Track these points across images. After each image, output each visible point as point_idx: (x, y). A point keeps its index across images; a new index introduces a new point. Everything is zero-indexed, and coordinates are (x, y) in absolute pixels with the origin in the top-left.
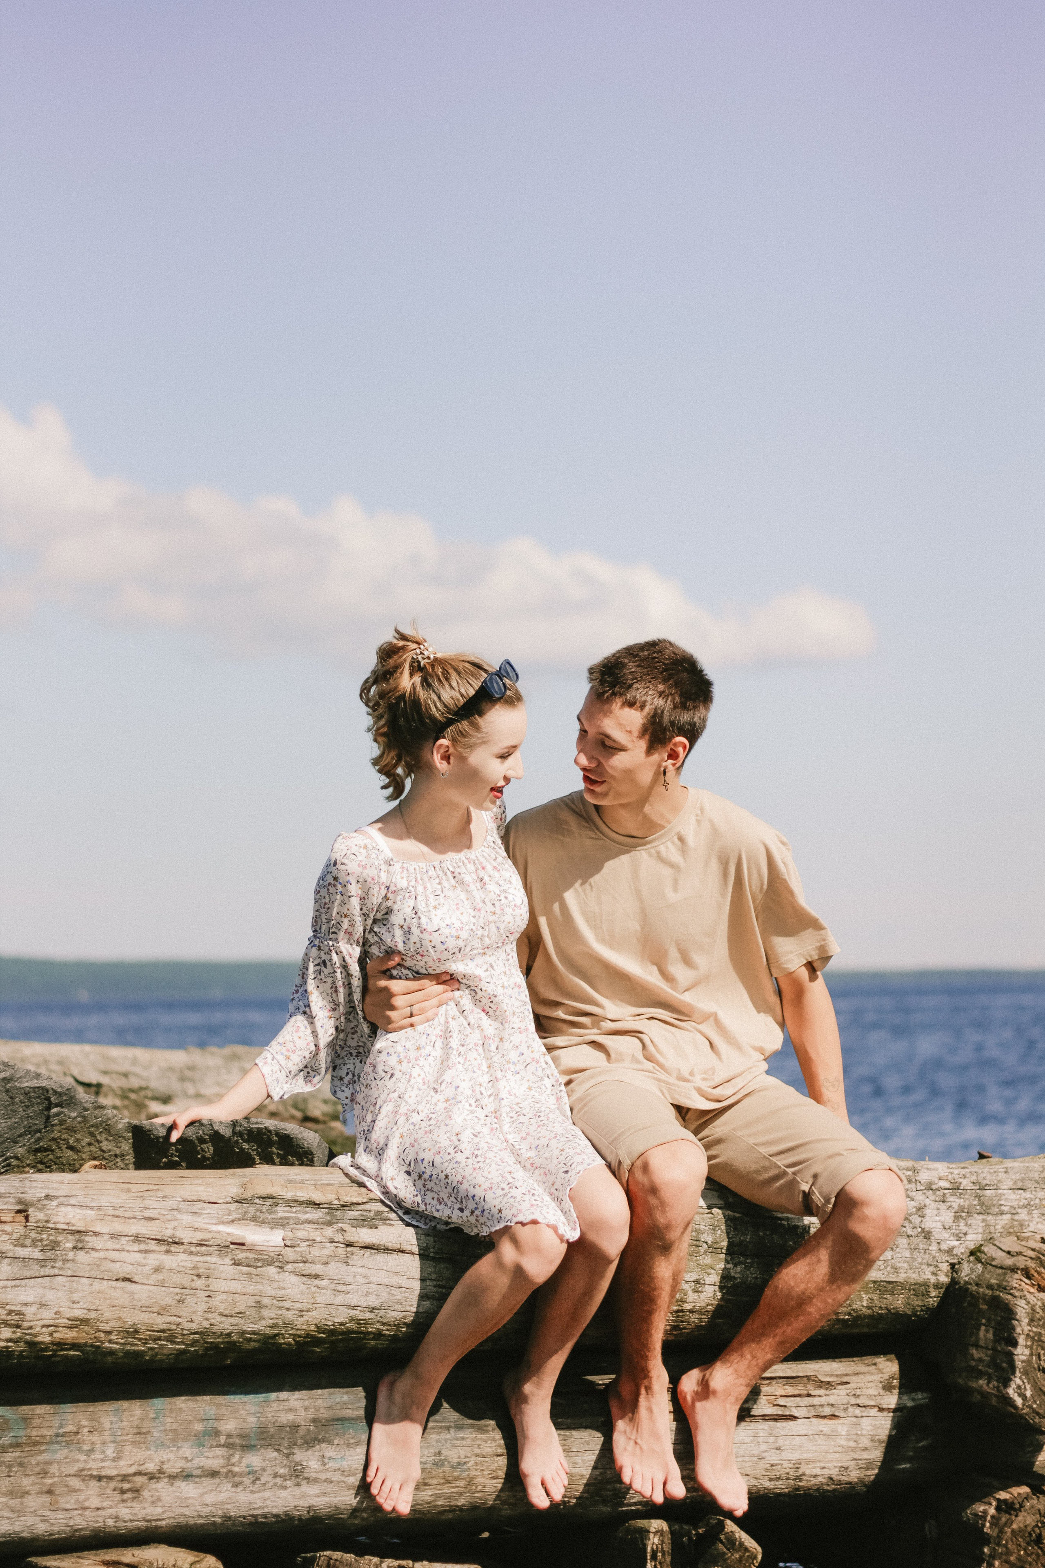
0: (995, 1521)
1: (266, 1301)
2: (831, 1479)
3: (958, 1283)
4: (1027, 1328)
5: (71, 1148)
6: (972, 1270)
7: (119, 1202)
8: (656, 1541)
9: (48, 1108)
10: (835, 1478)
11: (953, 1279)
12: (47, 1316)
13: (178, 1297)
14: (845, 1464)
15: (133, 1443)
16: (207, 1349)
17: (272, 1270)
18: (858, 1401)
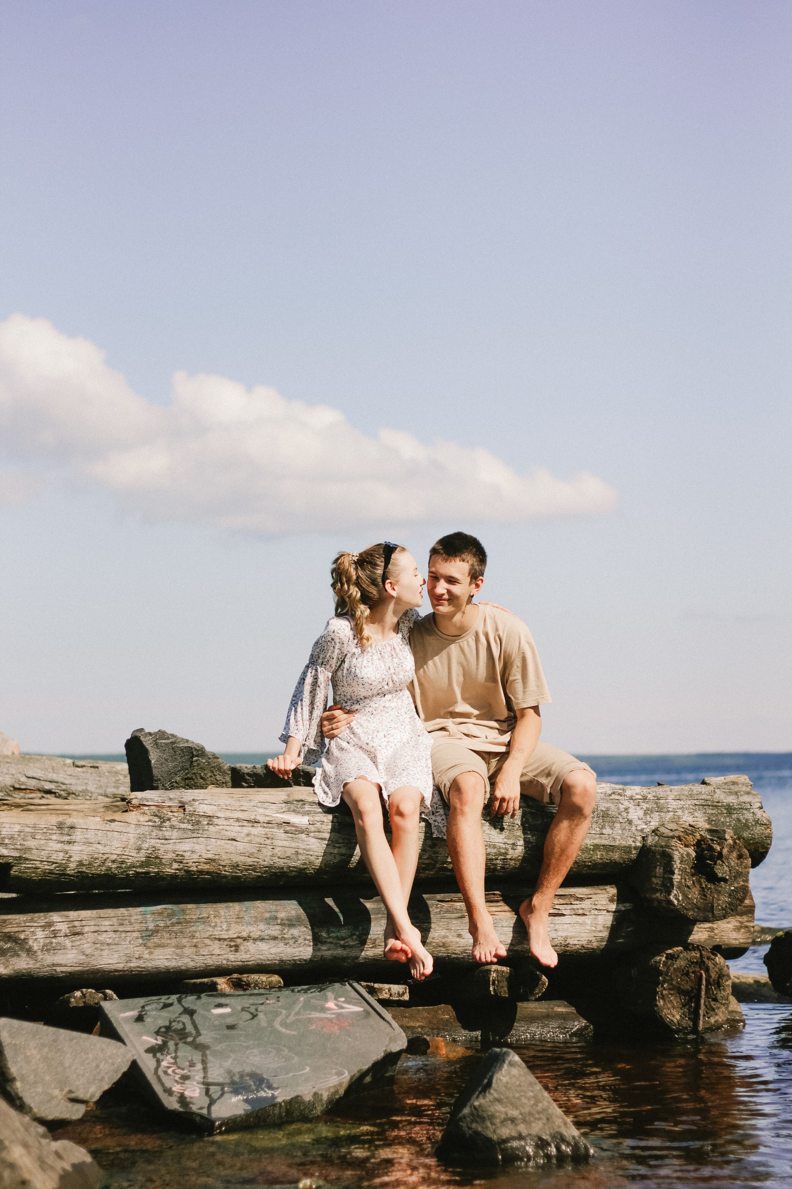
0: (665, 964)
1: (300, 851)
2: (583, 946)
3: (646, 846)
4: (679, 866)
5: (202, 778)
6: (653, 840)
7: (228, 802)
8: (495, 975)
9: (192, 758)
10: (585, 946)
11: (643, 844)
12: (195, 857)
13: (258, 849)
14: (590, 939)
15: (236, 922)
16: (271, 876)
17: (303, 836)
18: (596, 907)
